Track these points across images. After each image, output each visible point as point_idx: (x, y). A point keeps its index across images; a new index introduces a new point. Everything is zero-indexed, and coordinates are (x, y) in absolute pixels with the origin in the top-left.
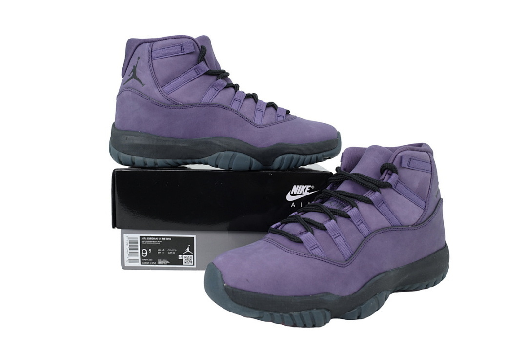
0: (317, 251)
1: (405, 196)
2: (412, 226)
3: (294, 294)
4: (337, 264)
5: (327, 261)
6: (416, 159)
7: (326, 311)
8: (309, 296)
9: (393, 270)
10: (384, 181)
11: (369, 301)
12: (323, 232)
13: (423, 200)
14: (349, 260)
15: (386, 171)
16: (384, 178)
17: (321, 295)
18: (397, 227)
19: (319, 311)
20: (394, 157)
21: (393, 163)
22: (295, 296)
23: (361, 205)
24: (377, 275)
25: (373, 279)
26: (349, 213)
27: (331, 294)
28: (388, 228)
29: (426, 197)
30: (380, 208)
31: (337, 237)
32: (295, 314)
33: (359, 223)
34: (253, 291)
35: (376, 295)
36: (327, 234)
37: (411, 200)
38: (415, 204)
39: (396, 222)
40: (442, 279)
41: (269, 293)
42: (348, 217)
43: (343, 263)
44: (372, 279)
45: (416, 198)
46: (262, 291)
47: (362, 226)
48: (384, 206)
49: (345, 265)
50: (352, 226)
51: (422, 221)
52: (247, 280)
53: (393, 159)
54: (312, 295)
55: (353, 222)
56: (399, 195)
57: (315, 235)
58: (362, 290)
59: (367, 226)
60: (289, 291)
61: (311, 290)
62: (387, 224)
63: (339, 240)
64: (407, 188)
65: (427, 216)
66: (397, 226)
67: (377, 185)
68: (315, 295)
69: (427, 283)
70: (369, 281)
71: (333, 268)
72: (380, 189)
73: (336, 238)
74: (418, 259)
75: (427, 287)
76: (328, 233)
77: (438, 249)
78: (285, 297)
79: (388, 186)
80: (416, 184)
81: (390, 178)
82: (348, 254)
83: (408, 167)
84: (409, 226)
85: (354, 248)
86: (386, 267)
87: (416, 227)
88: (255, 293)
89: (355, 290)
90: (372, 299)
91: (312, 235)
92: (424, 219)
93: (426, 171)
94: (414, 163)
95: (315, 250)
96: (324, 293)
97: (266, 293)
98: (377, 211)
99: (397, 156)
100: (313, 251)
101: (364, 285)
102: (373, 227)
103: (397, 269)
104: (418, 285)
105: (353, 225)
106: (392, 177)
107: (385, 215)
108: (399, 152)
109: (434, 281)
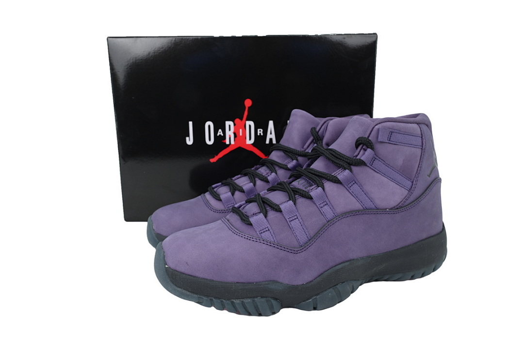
0: (266, 235)
1: (384, 175)
2: (391, 209)
3: (235, 280)
4: (288, 250)
5: (276, 246)
6: (399, 132)
7: (272, 301)
8: (253, 283)
9: (362, 258)
10: (358, 157)
11: (327, 292)
12: (278, 214)
13: (409, 179)
14: (304, 247)
15: (361, 146)
16: (358, 154)
17: (267, 282)
18: (370, 211)
19: (263, 300)
20: (370, 129)
21: (369, 137)
22: (237, 283)
23: (328, 185)
24: (340, 264)
25: (334, 268)
26: (312, 194)
27: (279, 282)
28: (358, 211)
29: (414, 176)
30: (351, 188)
31: (293, 220)
32: (237, 301)
33: (322, 205)
34: (193, 274)
35: (337, 285)
36: (281, 216)
37: (393, 180)
38: (398, 183)
39: (369, 204)
40: (434, 270)
41: (209, 278)
42: (311, 198)
43: (296, 249)
44: (332, 267)
45: (399, 178)
46: (201, 276)
47: (326, 209)
48: (355, 186)
49: (298, 252)
50: (313, 208)
51: (406, 204)
52: (187, 263)
53: (369, 132)
54: (256, 283)
55: (315, 204)
56: (376, 173)
57: (268, 218)
58: (318, 279)
59: (332, 208)
60: (231, 277)
61: (255, 277)
62: (357, 206)
63: (295, 224)
64: (388, 165)
65: (412, 198)
66: (371, 209)
67: (349, 163)
68: (260, 282)
69: (412, 274)
70: (328, 270)
71: (282, 254)
72: (352, 167)
73: (291, 221)
74: (399, 247)
75: (412, 278)
76: (283, 215)
77: (429, 236)
78: (226, 283)
79: (361, 163)
80: (400, 161)
81: (364, 154)
82: (303, 238)
83: (387, 141)
84: (386, 209)
85: (312, 233)
86: (353, 255)
87: (397, 210)
88: (194, 277)
89: (310, 279)
90: (331, 289)
91: (263, 217)
92: (408, 202)
93: (415, 146)
94: (396, 137)
95: (265, 233)
96: (271, 281)
97: (205, 277)
98: (347, 193)
99: (375, 129)
100: (263, 235)
101: (322, 274)
102: (340, 209)
103: (368, 257)
104: (400, 275)
105: (316, 207)
106: (367, 153)
107: (356, 197)
108: (377, 125)
109: (422, 273)
